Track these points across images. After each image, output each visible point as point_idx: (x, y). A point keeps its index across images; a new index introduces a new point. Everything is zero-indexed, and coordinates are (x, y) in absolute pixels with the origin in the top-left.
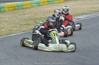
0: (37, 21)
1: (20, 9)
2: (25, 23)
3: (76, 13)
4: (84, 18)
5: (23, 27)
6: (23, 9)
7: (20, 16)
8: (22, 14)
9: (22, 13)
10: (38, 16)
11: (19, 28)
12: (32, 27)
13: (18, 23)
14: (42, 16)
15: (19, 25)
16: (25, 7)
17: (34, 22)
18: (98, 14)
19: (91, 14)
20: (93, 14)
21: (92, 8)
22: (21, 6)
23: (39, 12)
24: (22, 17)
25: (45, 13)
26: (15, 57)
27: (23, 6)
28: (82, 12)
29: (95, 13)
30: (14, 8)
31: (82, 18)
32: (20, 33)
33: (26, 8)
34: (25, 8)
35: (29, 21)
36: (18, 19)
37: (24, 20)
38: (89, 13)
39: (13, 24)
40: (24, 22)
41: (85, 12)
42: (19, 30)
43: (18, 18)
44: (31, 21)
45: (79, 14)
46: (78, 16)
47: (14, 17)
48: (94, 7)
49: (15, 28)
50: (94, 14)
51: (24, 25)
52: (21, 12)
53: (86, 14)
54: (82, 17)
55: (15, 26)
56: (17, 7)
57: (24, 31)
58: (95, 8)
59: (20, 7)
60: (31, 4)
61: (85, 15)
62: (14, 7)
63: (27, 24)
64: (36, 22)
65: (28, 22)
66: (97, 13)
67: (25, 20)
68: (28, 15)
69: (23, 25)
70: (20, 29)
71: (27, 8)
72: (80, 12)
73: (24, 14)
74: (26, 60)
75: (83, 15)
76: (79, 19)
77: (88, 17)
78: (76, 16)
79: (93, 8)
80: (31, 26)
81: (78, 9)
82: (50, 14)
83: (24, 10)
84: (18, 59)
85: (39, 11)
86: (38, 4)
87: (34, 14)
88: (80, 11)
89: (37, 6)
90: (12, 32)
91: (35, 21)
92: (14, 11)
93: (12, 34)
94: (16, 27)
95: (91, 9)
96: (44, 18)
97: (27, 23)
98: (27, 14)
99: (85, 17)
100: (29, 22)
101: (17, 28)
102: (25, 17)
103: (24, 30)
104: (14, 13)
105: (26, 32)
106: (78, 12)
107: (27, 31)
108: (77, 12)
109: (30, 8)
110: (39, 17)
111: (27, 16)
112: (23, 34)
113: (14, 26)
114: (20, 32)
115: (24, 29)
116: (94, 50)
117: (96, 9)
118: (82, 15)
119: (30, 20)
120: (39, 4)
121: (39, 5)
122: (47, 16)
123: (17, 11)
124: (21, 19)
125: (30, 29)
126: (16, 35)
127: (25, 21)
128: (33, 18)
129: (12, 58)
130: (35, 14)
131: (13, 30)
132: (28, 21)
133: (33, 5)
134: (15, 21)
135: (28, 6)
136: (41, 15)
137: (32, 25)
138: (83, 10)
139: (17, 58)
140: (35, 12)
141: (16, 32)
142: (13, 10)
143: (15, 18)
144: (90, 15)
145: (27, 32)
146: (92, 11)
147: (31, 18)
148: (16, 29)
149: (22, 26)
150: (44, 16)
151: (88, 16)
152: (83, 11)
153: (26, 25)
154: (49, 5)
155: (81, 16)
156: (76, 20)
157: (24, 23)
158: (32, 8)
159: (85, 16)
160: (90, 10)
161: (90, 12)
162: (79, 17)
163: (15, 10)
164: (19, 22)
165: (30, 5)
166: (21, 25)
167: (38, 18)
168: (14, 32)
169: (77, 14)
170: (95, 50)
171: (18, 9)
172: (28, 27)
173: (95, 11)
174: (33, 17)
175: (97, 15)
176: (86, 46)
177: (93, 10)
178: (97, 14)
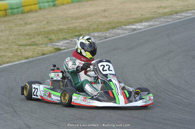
0: (53, 37)
1: (18, 13)
2: (28, 41)
3: (128, 19)
4: (145, 28)
5: (25, 50)
6: (23, 13)
7: (18, 28)
8: (20, 24)
9: (21, 22)
10: (53, 27)
11: (17, 51)
12: (43, 48)
13: (15, 42)
14: (61, 27)
15: (16, 47)
16: (26, 9)
17: (47, 39)
18: (171, 20)
19: (157, 19)
20: (162, 20)
21: (158, 7)
22: (18, 8)
23: (54, 19)
24: (22, 29)
25: (66, 21)
26: (12, 110)
27: (22, 8)
28: (139, 16)
29: (166, 17)
30: (6, 12)
31: (140, 29)
32: (19, 62)
33: (28, 12)
34: (26, 11)
35: (36, 37)
36: (15, 33)
37: (26, 35)
38: (153, 18)
39: (5, 45)
40: (27, 39)
41: (147, 16)
42: (17, 56)
43: (13, 32)
44: (39, 38)
45: (133, 20)
46: (133, 25)
47: (6, 30)
48: (163, 5)
49: (9, 53)
50: (164, 18)
51: (27, 46)
52: (20, 19)
53: (147, 20)
54: (140, 25)
55: (8, 49)
56: (10, 11)
57: (26, 58)
58: (165, 8)
59: (16, 10)
60: (39, 3)
61: (145, 22)
62: (5, 10)
63: (32, 44)
64: (50, 39)
65: (33, 40)
66: (169, 16)
67: (28, 35)
68: (34, 26)
69: (24, 46)
70: (20, 53)
71: (30, 11)
72: (135, 16)
73: (26, 24)
74: (34, 115)
75: (142, 22)
76: (134, 30)
77: (151, 26)
78: (128, 25)
79: (161, 7)
80: (41, 46)
81: (131, 11)
82: (76, 23)
83: (25, 15)
84: (18, 114)
85: (55, 17)
86: (51, 3)
87: (45, 22)
88: (136, 14)
89: (49, 6)
90: (4, 60)
91: (48, 37)
92: (6, 19)
93: (4, 64)
94: (11, 50)
95: (156, 10)
96: (66, 29)
97: (31, 40)
98: (31, 24)
99: (145, 26)
100: (37, 40)
101: (12, 53)
102: (29, 29)
103: (26, 56)
104: (5, 22)
105: (31, 59)
106: (132, 17)
107: (33, 57)
108: (129, 17)
109: (36, 11)
110: (55, 28)
111: (32, 27)
112: (25, 63)
113: (7, 47)
114: (20, 60)
115: (26, 54)
116: (166, 92)
117: (167, 10)
118: (139, 22)
119: (39, 35)
120: (54, 2)
121: (54, 5)
122: (71, 26)
123: (12, 18)
124: (21, 34)
125: (38, 54)
126: (13, 65)
127: (27, 37)
128: (43, 30)
129: (7, 113)
130: (48, 22)
131: (6, 56)
132: (34, 37)
133: (42, 4)
134: (8, 38)
135: (33, 7)
136: (59, 25)
137: (42, 44)
138: (142, 13)
139: (16, 112)
140: (47, 18)
141: (11, 60)
142: (4, 17)
143: (7, 33)
144: (156, 21)
145: (34, 59)
146: (159, 13)
147: (40, 32)
148: (11, 55)
149: (22, 48)
150: (65, 27)
151: (152, 23)
152: (142, 15)
153: (30, 45)
154: (74, 4)
155: (138, 24)
156: (129, 33)
157: (25, 41)
158: (40, 11)
159: (147, 24)
160: (155, 12)
161: (155, 16)
162: (134, 27)
163: (6, 15)
164: (15, 39)
165: (35, 4)
166: (20, 45)
167: (53, 30)
168: (8, 60)
169: (130, 20)
170: (168, 91)
171: (13, 14)
172: (35, 49)
173: (165, 14)
174: (43, 28)
175: (169, 22)
176: (150, 84)
177: (161, 11)
178: (169, 20)
